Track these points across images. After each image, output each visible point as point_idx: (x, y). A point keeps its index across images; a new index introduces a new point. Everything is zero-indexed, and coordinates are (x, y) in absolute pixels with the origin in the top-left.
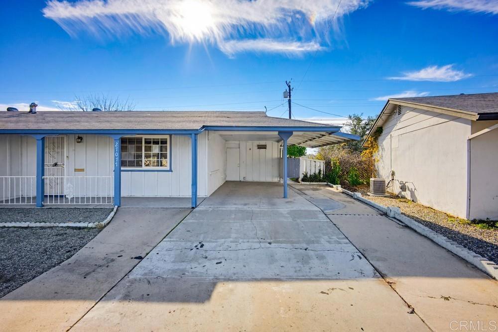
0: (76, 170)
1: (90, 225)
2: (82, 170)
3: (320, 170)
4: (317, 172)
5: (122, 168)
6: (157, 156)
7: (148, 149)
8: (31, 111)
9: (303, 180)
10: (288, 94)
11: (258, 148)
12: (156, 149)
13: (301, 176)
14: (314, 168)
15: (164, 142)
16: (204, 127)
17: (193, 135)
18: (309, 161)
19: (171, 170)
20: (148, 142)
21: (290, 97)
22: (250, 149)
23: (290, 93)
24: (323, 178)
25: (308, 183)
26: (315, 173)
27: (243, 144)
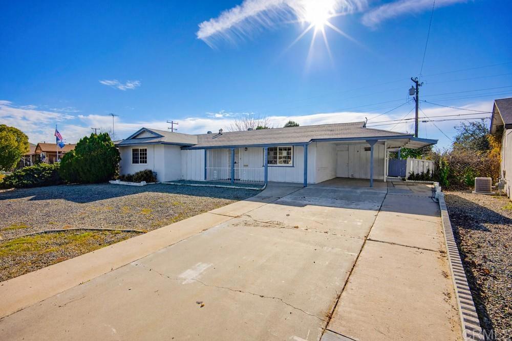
0: (244, 166)
1: (257, 189)
2: (247, 166)
3: (428, 170)
4: (425, 172)
5: (268, 165)
6: (285, 157)
7: (281, 153)
8: (220, 133)
9: (409, 179)
10: (415, 91)
11: (366, 150)
12: (285, 154)
13: (408, 175)
14: (422, 168)
15: (290, 149)
16: (312, 140)
17: (305, 146)
18: (417, 162)
19: (293, 166)
20: (280, 149)
21: (417, 94)
22: (358, 151)
23: (417, 89)
24: (432, 178)
25: (413, 181)
26: (423, 173)
27: (351, 148)
